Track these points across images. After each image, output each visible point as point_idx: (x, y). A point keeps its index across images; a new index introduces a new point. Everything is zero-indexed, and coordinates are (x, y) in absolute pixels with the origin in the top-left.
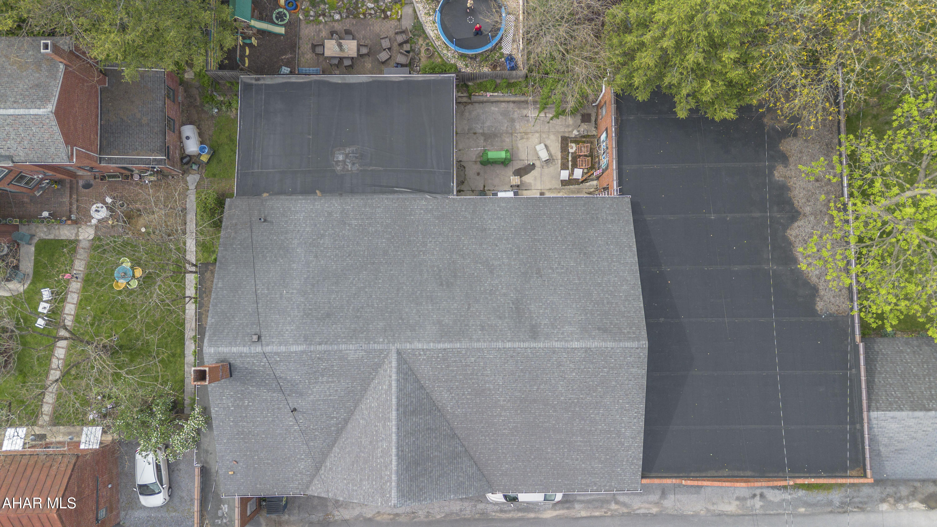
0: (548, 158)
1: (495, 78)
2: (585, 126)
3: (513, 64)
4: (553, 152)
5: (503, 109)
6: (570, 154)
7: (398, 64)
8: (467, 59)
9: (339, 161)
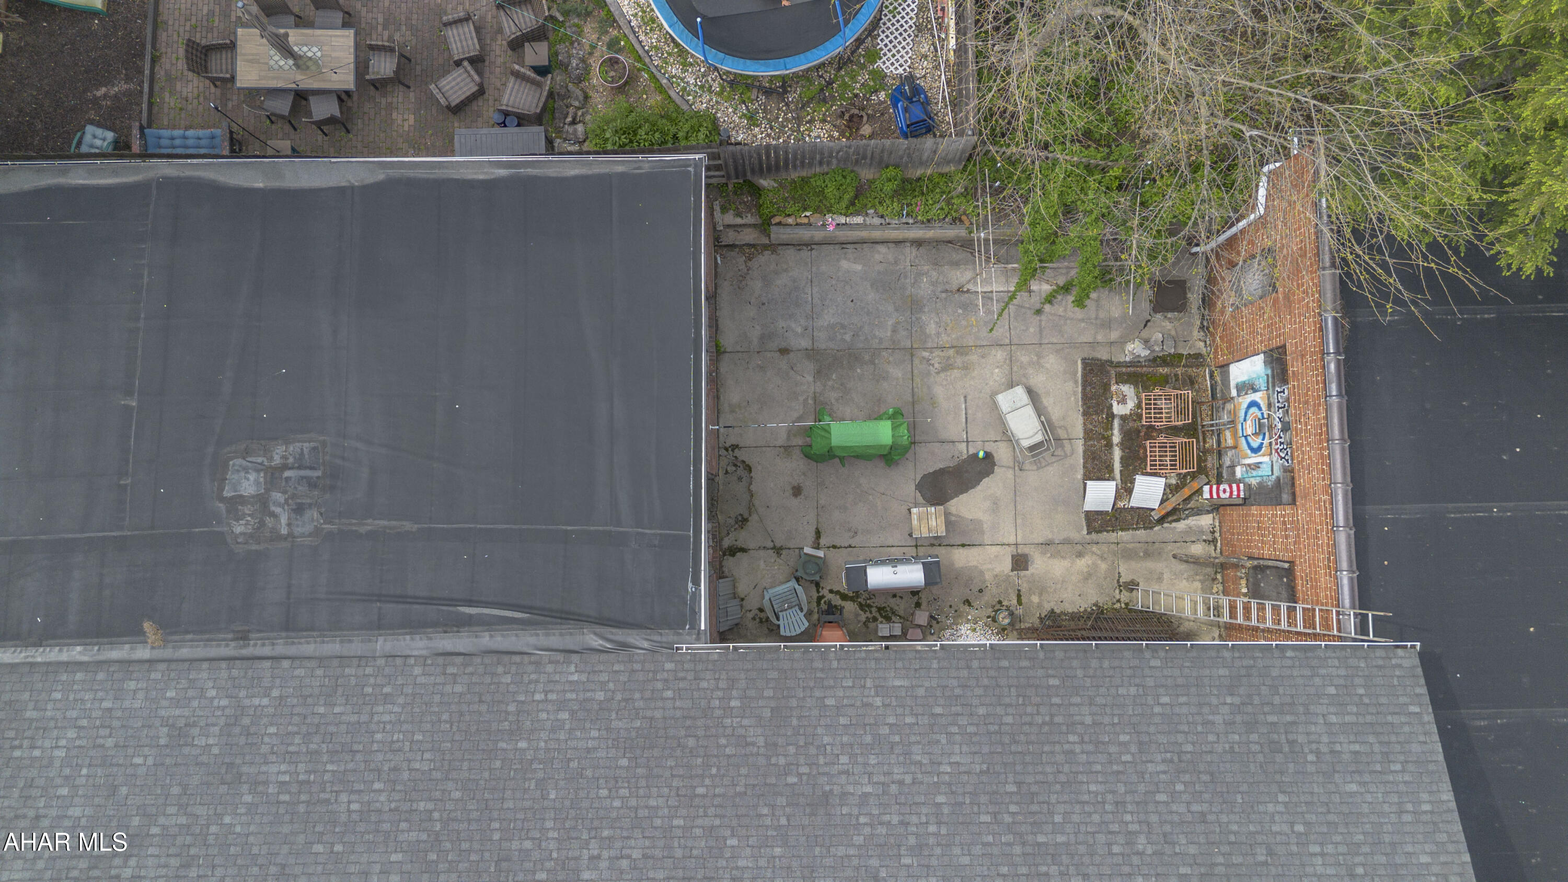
0: (1039, 438)
1: (857, 162)
2: (1168, 325)
3: (918, 113)
4: (1055, 413)
5: (880, 268)
6: (1116, 423)
7: (506, 114)
8: (754, 94)
9: (240, 500)
